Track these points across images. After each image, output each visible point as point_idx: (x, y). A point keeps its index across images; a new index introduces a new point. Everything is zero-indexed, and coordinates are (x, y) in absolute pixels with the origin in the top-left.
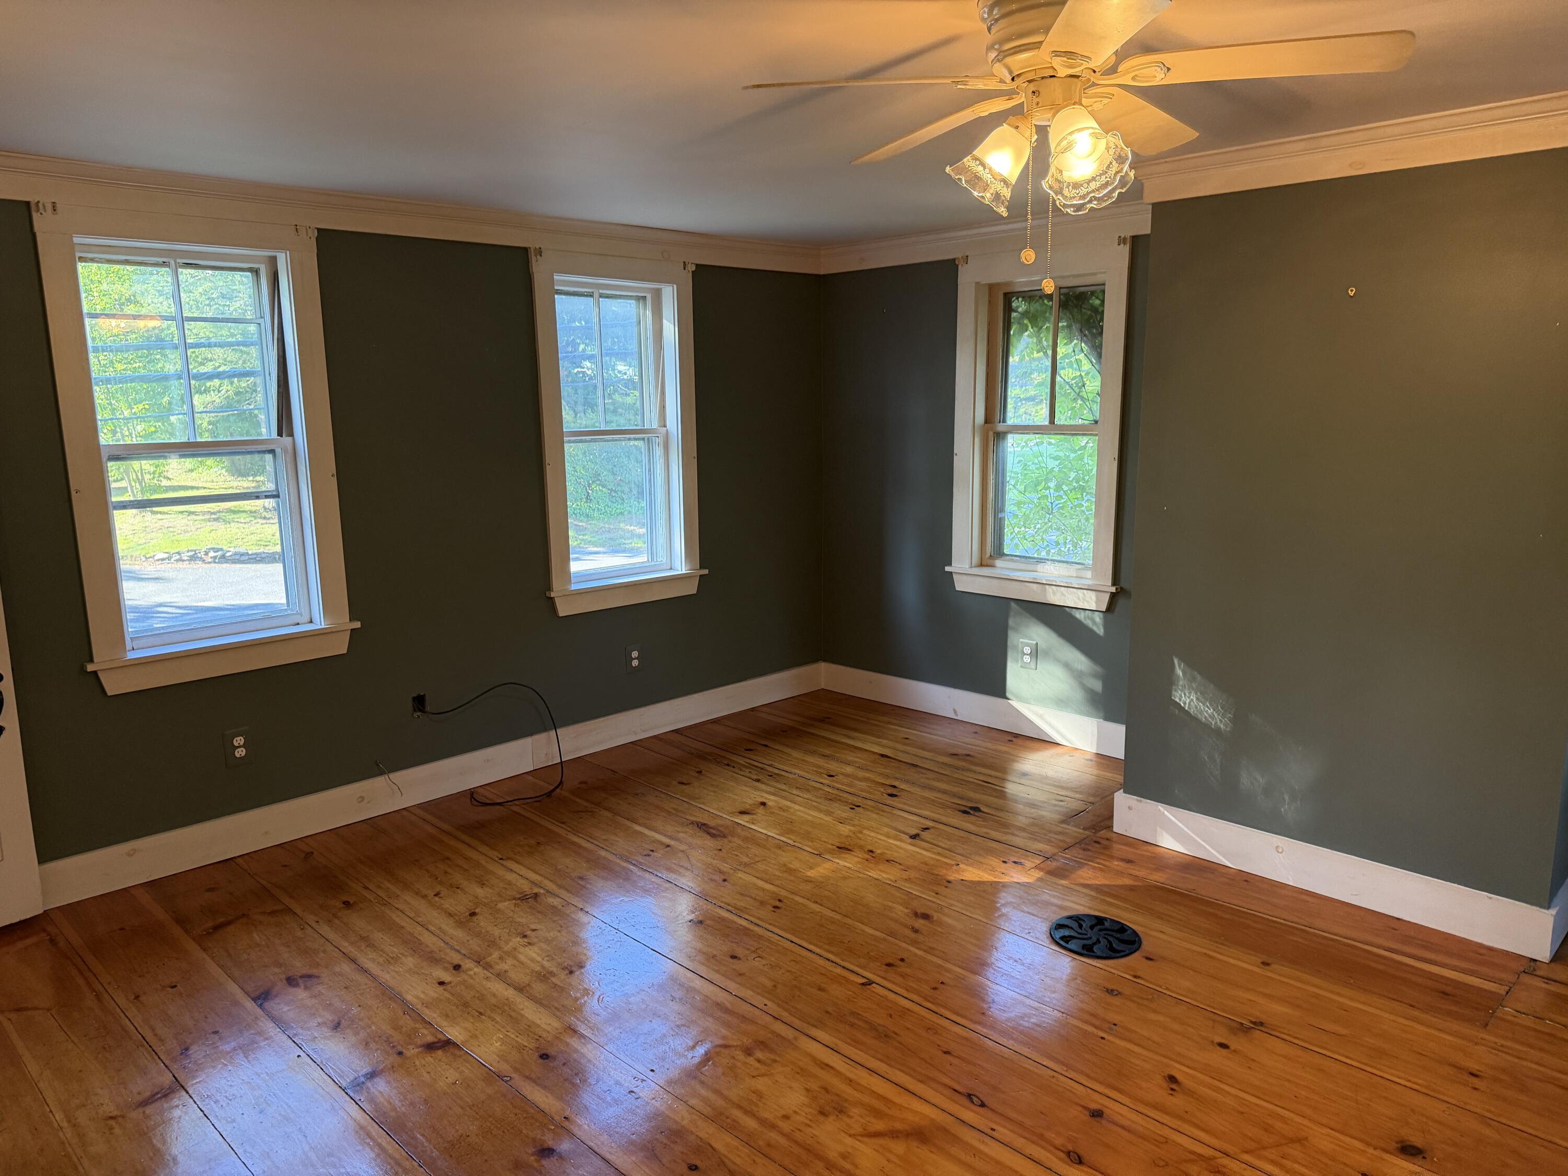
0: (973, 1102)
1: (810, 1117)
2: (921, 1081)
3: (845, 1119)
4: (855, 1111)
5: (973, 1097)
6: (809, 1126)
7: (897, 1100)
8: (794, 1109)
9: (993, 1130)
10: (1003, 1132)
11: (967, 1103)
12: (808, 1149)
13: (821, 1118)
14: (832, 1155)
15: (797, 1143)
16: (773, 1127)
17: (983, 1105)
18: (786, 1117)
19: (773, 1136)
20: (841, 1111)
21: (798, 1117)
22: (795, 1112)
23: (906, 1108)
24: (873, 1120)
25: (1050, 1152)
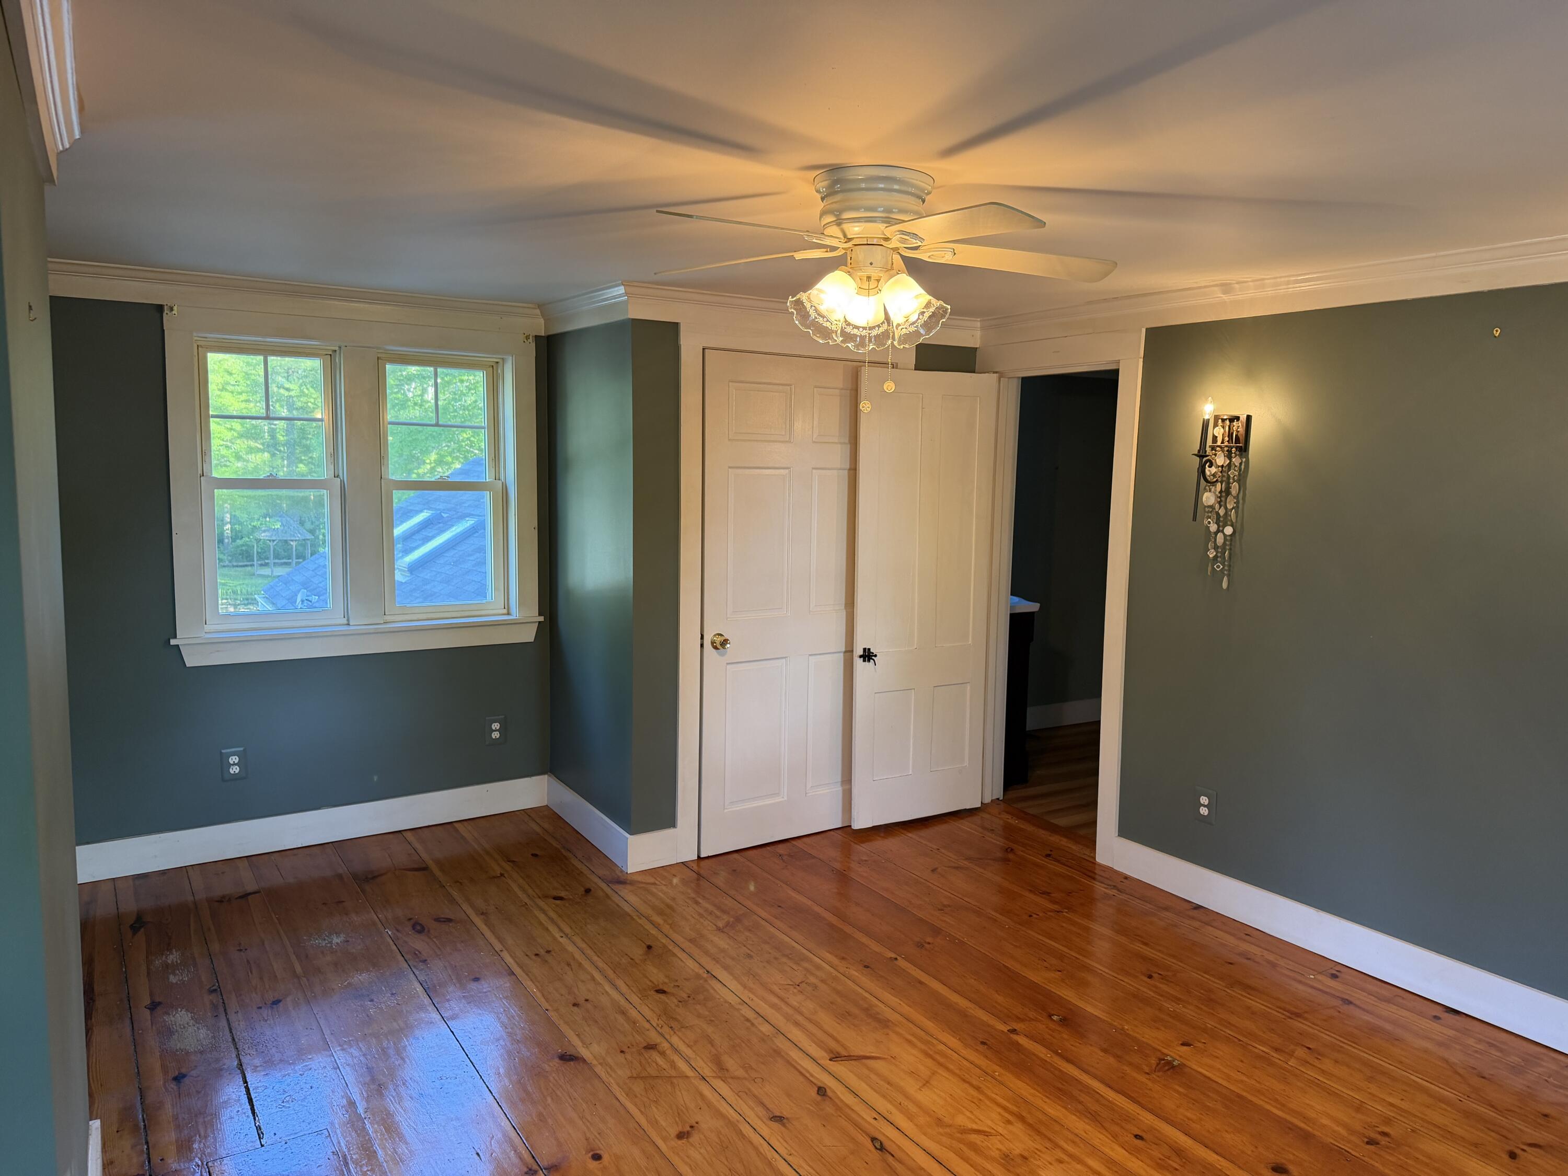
0: (881, 1143)
1: (1036, 1156)
2: (922, 1169)
3: (1004, 1149)
4: (996, 1154)
5: (879, 1147)
6: (1037, 1149)
7: (951, 1155)
8: (1052, 1167)
9: (875, 1119)
10: (868, 1116)
11: (887, 1144)
12: (1039, 1132)
13: (1026, 1154)
14: (1019, 1125)
15: (1050, 1139)
16: (1071, 1156)
17: (873, 1139)
18: (1060, 1161)
19: (1070, 1148)
20: (1006, 1156)
21: (1049, 1159)
22: (1051, 1164)
23: (946, 1147)
24: (979, 1143)
25: (839, 1098)
